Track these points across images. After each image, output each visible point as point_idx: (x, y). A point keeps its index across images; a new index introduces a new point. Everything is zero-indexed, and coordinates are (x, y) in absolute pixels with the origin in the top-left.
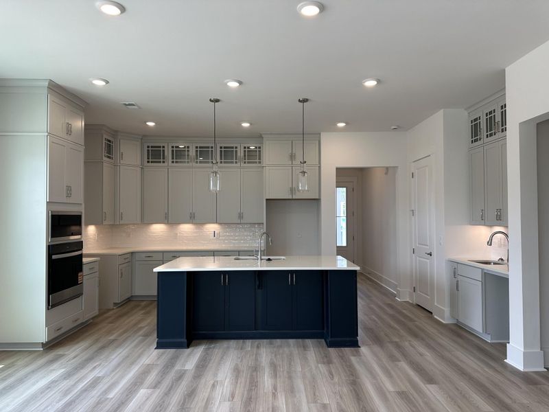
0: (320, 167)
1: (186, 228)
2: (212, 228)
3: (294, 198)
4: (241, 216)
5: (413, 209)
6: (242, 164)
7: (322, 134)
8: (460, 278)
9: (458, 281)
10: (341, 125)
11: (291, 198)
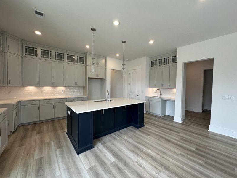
0: (106, 68)
1: (48, 89)
2: (61, 88)
3: (98, 78)
4: (76, 84)
5: (129, 83)
6: (77, 63)
7: (107, 57)
8: (150, 101)
9: (150, 102)
10: (118, 55)
11: (97, 78)
